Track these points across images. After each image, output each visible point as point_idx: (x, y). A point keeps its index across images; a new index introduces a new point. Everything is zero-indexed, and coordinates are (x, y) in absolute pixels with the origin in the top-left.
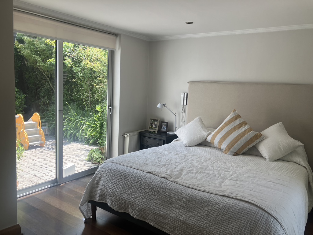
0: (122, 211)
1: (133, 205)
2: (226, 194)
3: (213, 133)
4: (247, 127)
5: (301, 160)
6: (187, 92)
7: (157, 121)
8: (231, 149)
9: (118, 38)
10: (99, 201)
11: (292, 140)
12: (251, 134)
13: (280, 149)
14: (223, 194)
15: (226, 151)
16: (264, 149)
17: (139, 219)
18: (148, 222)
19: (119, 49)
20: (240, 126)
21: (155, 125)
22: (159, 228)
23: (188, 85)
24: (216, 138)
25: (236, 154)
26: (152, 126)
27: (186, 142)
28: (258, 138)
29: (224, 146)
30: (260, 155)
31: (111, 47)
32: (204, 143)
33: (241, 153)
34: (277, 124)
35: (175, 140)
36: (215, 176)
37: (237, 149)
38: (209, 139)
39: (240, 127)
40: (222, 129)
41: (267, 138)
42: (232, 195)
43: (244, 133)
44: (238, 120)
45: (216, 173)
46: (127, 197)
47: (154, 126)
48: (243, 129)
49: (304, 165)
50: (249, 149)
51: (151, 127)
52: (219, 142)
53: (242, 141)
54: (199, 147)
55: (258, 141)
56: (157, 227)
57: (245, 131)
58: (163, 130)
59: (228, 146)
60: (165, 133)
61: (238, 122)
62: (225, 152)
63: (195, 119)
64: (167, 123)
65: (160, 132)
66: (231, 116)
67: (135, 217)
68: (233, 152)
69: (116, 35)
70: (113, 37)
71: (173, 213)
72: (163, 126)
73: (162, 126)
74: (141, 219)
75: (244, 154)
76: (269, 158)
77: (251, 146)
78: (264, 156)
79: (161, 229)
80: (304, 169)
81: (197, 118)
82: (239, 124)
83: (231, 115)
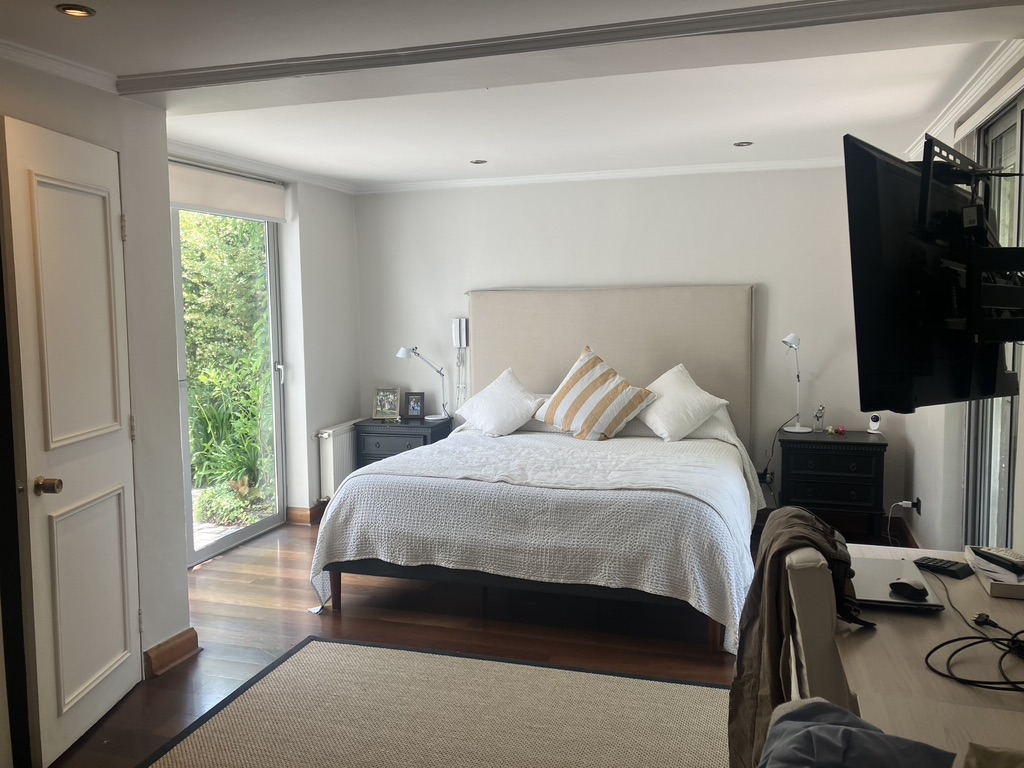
0: (420, 563)
1: (443, 544)
2: (624, 486)
3: (548, 402)
4: (618, 379)
5: (726, 432)
6: (467, 316)
7: (393, 392)
8: (594, 428)
9: (290, 191)
10: (357, 558)
11: (706, 396)
12: (629, 393)
13: (688, 415)
14: (619, 486)
15: (584, 434)
16: (656, 420)
17: (461, 567)
18: (481, 569)
19: (293, 218)
20: (604, 378)
21: (391, 403)
22: (507, 574)
23: (466, 299)
24: (555, 408)
25: (604, 437)
26: (383, 406)
27: (492, 427)
28: (643, 399)
29: (577, 424)
30: (650, 434)
31: (274, 214)
32: (530, 427)
33: (613, 434)
34: (675, 369)
35: (458, 429)
36: (588, 470)
37: (605, 426)
38: (541, 415)
39: (606, 381)
40: (568, 388)
41: (660, 397)
42: (635, 486)
43: (615, 392)
44: (598, 367)
45: (588, 465)
46: (429, 531)
47: (387, 407)
48: (611, 385)
49: (734, 442)
50: (628, 423)
51: (379, 409)
52: (566, 417)
53: (613, 409)
54: (521, 436)
55: (644, 404)
56: (502, 573)
57: (616, 388)
58: (412, 413)
59: (585, 422)
60: (421, 419)
61: (598, 371)
62: (581, 436)
63: (501, 376)
64: (422, 395)
65: (406, 418)
66: (581, 361)
67: (451, 566)
68: (597, 433)
69: (284, 184)
70: (277, 190)
71: (532, 539)
72: (412, 403)
73: (409, 404)
74: (466, 568)
75: (618, 436)
76: (671, 436)
77: (631, 417)
78: (658, 433)
79: (511, 575)
80: (734, 448)
81: (505, 373)
82: (601, 376)
83: (582, 357)
